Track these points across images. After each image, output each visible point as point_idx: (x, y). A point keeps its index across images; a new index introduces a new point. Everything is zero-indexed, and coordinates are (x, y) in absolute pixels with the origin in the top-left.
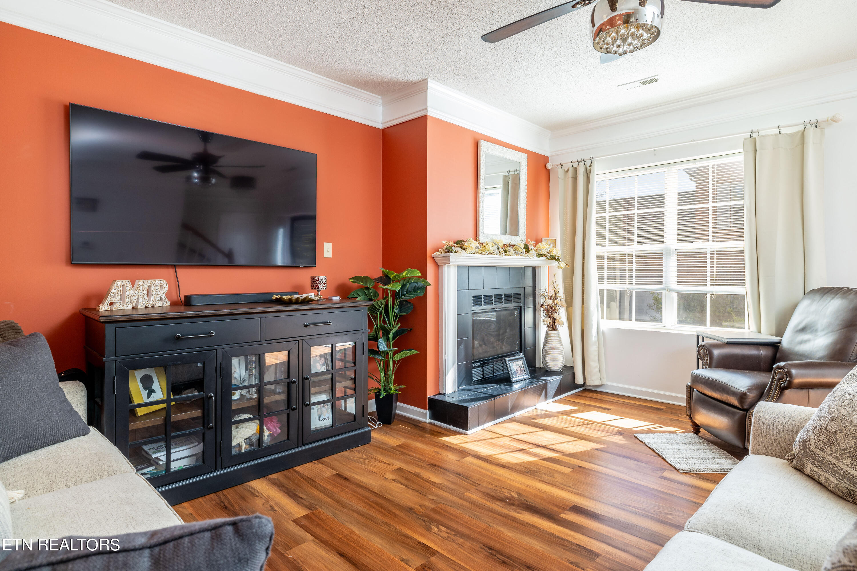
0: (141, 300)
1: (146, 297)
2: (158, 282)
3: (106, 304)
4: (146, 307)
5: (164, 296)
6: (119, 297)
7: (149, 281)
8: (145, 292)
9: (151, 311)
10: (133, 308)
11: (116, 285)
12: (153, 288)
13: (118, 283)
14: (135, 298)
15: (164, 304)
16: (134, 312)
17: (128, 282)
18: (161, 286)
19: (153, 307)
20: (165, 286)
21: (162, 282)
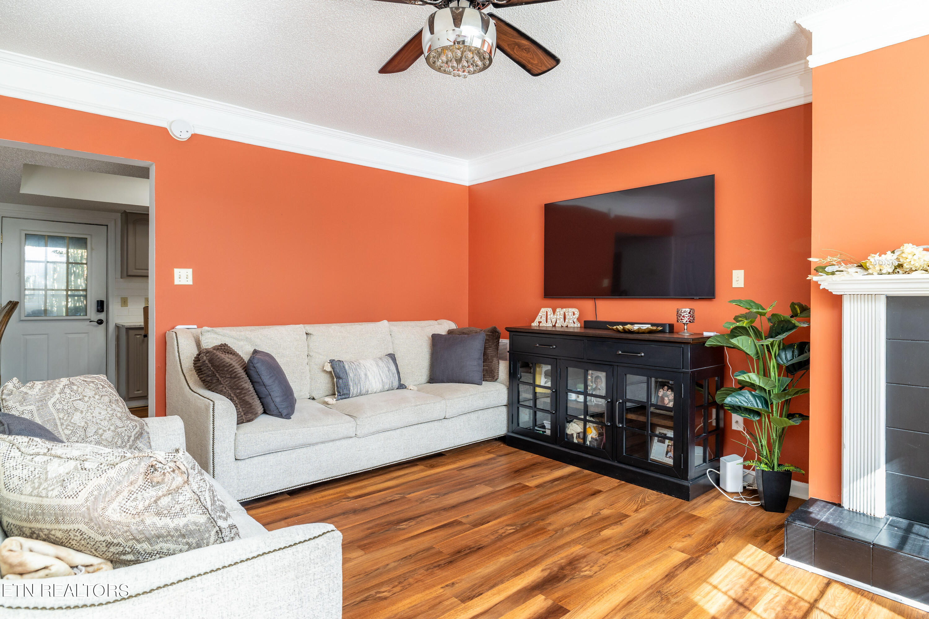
0: (558, 321)
1: (562, 320)
2: (571, 310)
3: (535, 322)
4: (562, 326)
5: (575, 320)
6: (544, 318)
7: (564, 309)
8: (561, 316)
9: (566, 330)
10: (553, 326)
11: (541, 311)
12: (566, 314)
13: (543, 310)
14: (554, 320)
15: (576, 325)
16: (554, 329)
17: (550, 310)
18: (574, 314)
19: (567, 326)
20: (576, 313)
21: (574, 310)
